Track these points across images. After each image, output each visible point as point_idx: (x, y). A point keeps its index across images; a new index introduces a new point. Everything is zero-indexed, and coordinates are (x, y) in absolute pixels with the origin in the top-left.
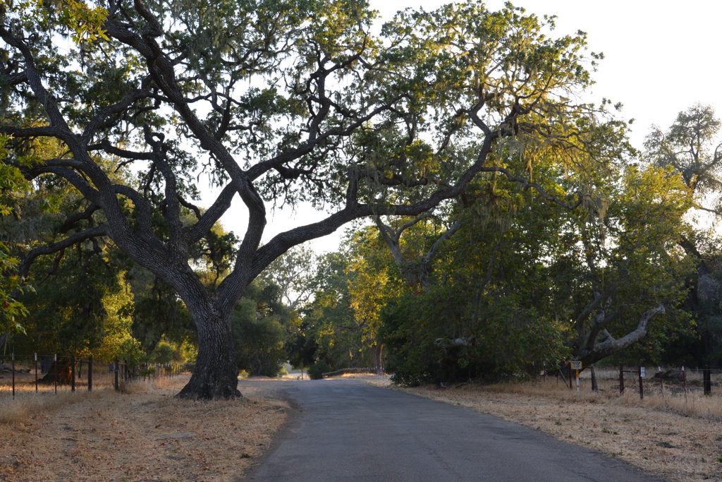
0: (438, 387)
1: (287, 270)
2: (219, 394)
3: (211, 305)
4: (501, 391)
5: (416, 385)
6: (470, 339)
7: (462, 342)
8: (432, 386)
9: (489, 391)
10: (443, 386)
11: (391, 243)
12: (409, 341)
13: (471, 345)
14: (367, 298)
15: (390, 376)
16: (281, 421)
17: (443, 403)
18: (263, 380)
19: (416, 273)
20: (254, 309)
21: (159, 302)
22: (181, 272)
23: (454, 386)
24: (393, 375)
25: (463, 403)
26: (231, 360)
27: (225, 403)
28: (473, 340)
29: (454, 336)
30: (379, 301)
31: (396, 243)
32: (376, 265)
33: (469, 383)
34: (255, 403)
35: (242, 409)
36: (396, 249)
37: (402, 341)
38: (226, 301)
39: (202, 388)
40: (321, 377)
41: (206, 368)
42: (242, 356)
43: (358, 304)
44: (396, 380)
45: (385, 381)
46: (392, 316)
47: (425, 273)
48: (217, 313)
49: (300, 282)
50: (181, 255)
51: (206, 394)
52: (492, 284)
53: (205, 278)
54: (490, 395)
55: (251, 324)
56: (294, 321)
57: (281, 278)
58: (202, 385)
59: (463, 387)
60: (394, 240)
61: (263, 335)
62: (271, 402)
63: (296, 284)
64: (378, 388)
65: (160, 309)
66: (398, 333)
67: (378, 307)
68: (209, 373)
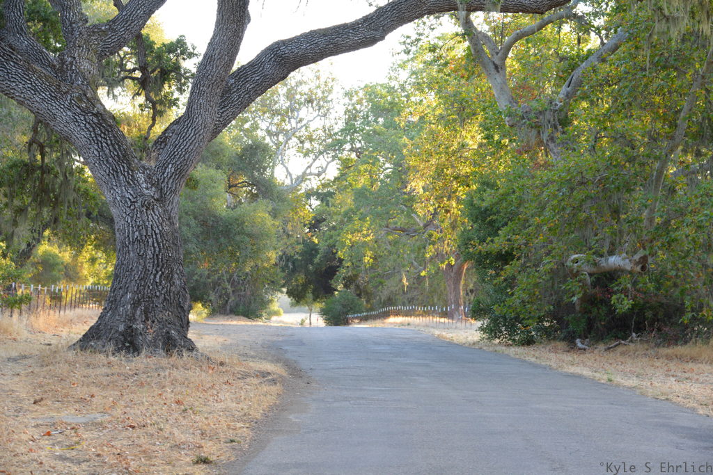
0: (572, 347)
1: (285, 115)
2: (154, 345)
3: (141, 177)
4: (694, 359)
5: (529, 342)
6: (637, 257)
7: (622, 263)
8: (561, 345)
9: (669, 358)
10: (580, 345)
11: (492, 67)
12: (518, 259)
13: (638, 269)
14: (439, 173)
15: (479, 324)
16: (271, 400)
17: (580, 377)
18: (235, 323)
19: (538, 127)
20: (222, 188)
21: (41, 168)
22: (85, 112)
23: (601, 347)
24: (485, 322)
25: (618, 379)
26: (178, 282)
27: (165, 361)
28: (644, 259)
29: (605, 250)
30: (464, 180)
31: (499, 68)
32: (460, 111)
33: (631, 341)
34: (222, 364)
35: (198, 375)
36: (499, 80)
37: (505, 258)
38: (171, 169)
39: (122, 334)
40: (346, 322)
41: (129, 296)
42: (196, 277)
43: (421, 184)
44: (492, 331)
45: (469, 332)
46: (486, 210)
47: (555, 127)
48: (151, 192)
49: (311, 139)
50: (85, 79)
51: (129, 343)
52: (685, 151)
53: (129, 125)
54: (671, 365)
55: (215, 217)
56: (296, 213)
57: (274, 129)
58: (122, 328)
59: (620, 349)
60: (497, 62)
61: (238, 238)
62: (251, 364)
63: (302, 142)
64: (455, 344)
65: (42, 180)
66: (498, 243)
67: (462, 192)
68: (136, 304)
